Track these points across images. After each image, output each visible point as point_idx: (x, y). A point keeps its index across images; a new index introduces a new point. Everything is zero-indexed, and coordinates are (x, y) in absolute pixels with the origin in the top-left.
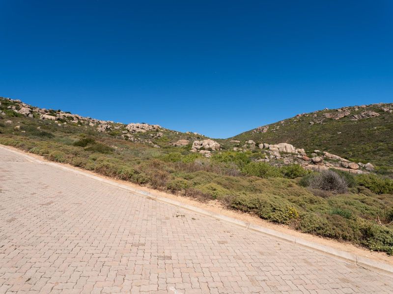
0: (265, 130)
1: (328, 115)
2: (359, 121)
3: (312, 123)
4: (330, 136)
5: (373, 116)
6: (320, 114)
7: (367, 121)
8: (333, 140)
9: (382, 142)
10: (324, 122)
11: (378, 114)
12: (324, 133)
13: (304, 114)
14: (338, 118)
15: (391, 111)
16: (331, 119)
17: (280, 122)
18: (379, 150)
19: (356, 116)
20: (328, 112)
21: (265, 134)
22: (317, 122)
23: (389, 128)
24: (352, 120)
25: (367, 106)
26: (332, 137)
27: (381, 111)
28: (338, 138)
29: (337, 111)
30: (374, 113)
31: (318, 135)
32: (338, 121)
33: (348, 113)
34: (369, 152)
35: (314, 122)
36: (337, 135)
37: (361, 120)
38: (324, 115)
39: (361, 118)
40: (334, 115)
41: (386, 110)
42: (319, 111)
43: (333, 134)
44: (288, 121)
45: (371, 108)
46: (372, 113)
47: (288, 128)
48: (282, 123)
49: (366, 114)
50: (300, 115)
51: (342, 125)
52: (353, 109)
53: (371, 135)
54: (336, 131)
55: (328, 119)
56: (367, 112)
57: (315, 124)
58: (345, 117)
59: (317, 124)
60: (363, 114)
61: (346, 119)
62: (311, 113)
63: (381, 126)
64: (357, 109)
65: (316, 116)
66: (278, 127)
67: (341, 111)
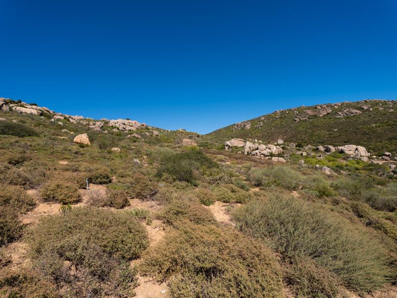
0: (248, 127)
1: (310, 112)
4: (327, 133)
5: (356, 113)
6: (301, 111)
7: (354, 119)
8: (334, 137)
10: (309, 118)
11: (359, 112)
12: (318, 130)
13: (282, 110)
14: (322, 115)
15: (371, 109)
16: (315, 116)
17: (260, 117)
19: (340, 113)
20: (306, 109)
21: (249, 130)
22: (302, 119)
23: (388, 125)
24: (338, 117)
26: (330, 134)
27: (361, 109)
29: (317, 108)
30: (357, 111)
31: (313, 132)
32: (322, 117)
33: (330, 111)
35: (299, 119)
36: (334, 132)
37: (347, 118)
38: (305, 112)
39: (345, 115)
40: (315, 112)
41: (365, 108)
42: (298, 108)
43: (330, 131)
44: (268, 117)
45: (349, 106)
46: (354, 111)
47: (273, 124)
48: (263, 119)
49: (348, 111)
50: (278, 111)
51: (332, 122)
52: (332, 106)
53: (374, 132)
54: (330, 128)
55: (312, 115)
56: (347, 110)
57: (300, 121)
58: (328, 114)
59: (303, 121)
60: (345, 111)
61: (330, 116)
62: (290, 110)
63: (376, 123)
64: (336, 107)
65: (297, 112)
66: (261, 123)
67: (320, 108)
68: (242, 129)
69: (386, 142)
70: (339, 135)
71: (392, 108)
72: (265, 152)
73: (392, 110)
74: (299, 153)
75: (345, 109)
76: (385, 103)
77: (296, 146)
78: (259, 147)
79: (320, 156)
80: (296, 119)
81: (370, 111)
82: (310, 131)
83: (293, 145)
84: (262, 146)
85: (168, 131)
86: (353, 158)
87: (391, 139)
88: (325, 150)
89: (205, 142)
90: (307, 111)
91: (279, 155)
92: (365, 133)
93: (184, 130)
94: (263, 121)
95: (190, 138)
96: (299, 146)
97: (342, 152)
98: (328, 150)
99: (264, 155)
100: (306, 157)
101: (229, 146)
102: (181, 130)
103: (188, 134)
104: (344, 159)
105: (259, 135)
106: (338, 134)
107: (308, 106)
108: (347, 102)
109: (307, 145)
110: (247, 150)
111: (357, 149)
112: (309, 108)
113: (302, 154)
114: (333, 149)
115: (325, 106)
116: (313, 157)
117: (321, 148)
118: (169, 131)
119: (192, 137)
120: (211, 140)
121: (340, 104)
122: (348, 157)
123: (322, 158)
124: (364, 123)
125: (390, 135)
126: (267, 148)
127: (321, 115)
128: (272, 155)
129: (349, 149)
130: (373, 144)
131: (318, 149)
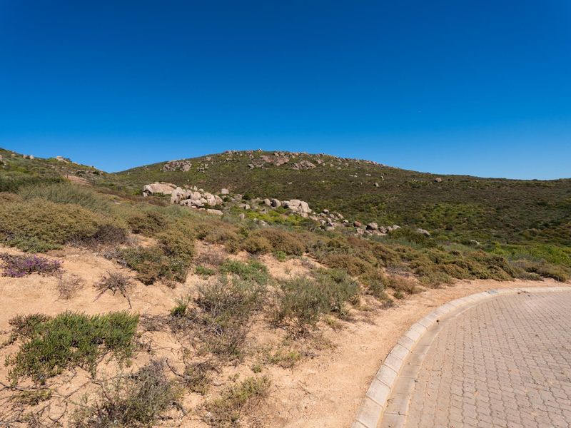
0: (187, 168)
1: (266, 159)
3: (252, 166)
5: (311, 167)
6: (257, 155)
7: (308, 173)
9: (339, 198)
10: (265, 166)
11: (314, 166)
12: (273, 181)
13: (235, 151)
15: (324, 164)
16: (272, 164)
17: (205, 157)
18: (344, 207)
19: (297, 165)
20: (264, 154)
21: (188, 173)
22: (257, 166)
23: (335, 183)
24: (294, 168)
26: (285, 188)
27: (315, 163)
29: (274, 154)
30: (312, 165)
31: (267, 183)
32: (279, 166)
33: (287, 160)
35: (253, 164)
36: (289, 185)
37: (303, 171)
38: (262, 158)
39: (301, 168)
40: (273, 159)
41: (319, 162)
42: (254, 152)
43: (284, 184)
44: (216, 158)
45: (306, 157)
46: (310, 164)
47: (222, 169)
48: (209, 159)
49: (304, 164)
50: (230, 152)
51: (288, 174)
52: (290, 155)
53: (323, 189)
54: (284, 181)
55: (269, 163)
56: (304, 161)
57: (255, 168)
58: (285, 163)
59: (259, 168)
60: (302, 163)
61: (287, 167)
62: (245, 152)
63: (326, 179)
64: (294, 157)
65: (253, 157)
66: (206, 165)
67: (278, 155)
68: (178, 170)
69: (331, 200)
70: (293, 190)
71: (340, 166)
72: (198, 202)
73: (340, 168)
74: (243, 205)
75: (302, 161)
76: (336, 160)
77: (243, 198)
78: (192, 195)
79: (264, 210)
80: (250, 165)
81: (323, 166)
82: (264, 182)
83: (239, 197)
84: (196, 195)
85: (28, 158)
86: (294, 213)
87: (335, 197)
88: (272, 205)
89: (109, 183)
90: (264, 156)
91: (217, 207)
92: (315, 190)
93: (68, 160)
94: (209, 163)
95: (78, 174)
96: (246, 198)
97: (286, 207)
98: (274, 204)
99: (197, 206)
100: (249, 211)
101: (150, 192)
102: (59, 160)
103: (75, 167)
104: (287, 214)
105: (202, 181)
106: (291, 188)
107: (265, 150)
108: (305, 153)
109: (256, 198)
110: (174, 198)
111: (300, 205)
112: (266, 154)
113: (245, 208)
114: (279, 203)
115: (283, 154)
116: (257, 211)
117: (268, 202)
118: (32, 157)
119: (83, 172)
120: (121, 181)
121: (297, 154)
122: (290, 213)
123: (265, 212)
124: (316, 179)
125: (335, 193)
126: (202, 197)
127: (278, 165)
128: (207, 206)
129: (294, 204)
130: (320, 201)
131: (264, 202)
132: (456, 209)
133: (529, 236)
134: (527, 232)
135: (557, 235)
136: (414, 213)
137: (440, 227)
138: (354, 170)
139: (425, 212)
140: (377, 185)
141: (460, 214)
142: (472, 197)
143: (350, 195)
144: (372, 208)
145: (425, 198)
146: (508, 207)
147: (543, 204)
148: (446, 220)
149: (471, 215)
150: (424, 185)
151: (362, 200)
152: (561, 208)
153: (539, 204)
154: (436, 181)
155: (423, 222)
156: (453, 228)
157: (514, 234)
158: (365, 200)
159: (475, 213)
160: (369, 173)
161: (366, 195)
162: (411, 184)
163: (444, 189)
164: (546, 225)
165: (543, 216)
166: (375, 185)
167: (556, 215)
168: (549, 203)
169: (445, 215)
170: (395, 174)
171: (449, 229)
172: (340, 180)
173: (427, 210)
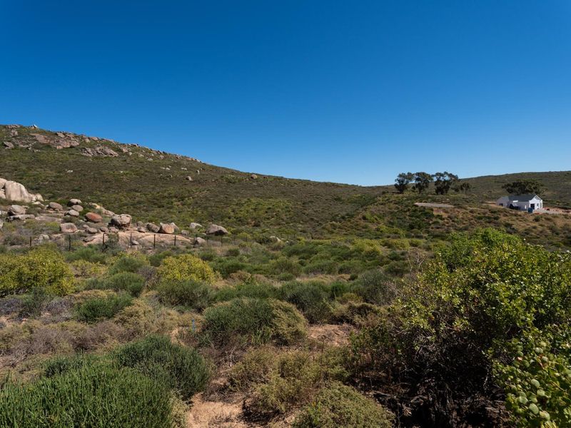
1: (41, 139)
2: (94, 158)
3: (11, 145)
4: (55, 174)
5: (111, 154)
6: (24, 133)
7: (105, 161)
8: (61, 182)
9: (137, 191)
10: (35, 147)
11: (115, 154)
12: (41, 168)
14: (61, 147)
16: (48, 146)
18: (139, 203)
19: (89, 150)
20: (39, 133)
22: (22, 146)
23: (137, 175)
24: (85, 154)
25: (99, 140)
26: (57, 177)
27: (119, 151)
28: (71, 180)
29: (57, 134)
30: (112, 152)
31: (29, 169)
32: (59, 150)
33: (76, 143)
34: (126, 205)
35: (13, 143)
36: (67, 174)
37: (97, 158)
38: (32, 136)
39: (96, 155)
40: (51, 139)
41: (125, 150)
42: (21, 127)
43: (60, 172)
45: (106, 143)
49: (102, 150)
51: (71, 160)
52: (82, 138)
53: (118, 180)
54: (62, 168)
55: (44, 144)
56: (101, 147)
57: (16, 147)
58: (71, 147)
59: (22, 149)
60: (98, 149)
61: (73, 151)
62: (4, 126)
63: (126, 170)
64: (88, 141)
65: (16, 133)
67: (63, 136)
71: (152, 157)
73: (151, 160)
75: (99, 146)
76: (150, 151)
80: (7, 143)
81: (128, 155)
82: (24, 167)
87: (131, 190)
90: (37, 135)
92: (106, 181)
107: (46, 129)
112: (42, 132)
115: (71, 136)
121: (96, 139)
124: (113, 168)
125: (133, 186)
127: (59, 147)
132: (266, 204)
133: (331, 230)
134: (328, 225)
135: (352, 228)
136: (223, 208)
137: (248, 224)
138: (168, 163)
139: (234, 207)
140: (190, 179)
141: (270, 208)
142: (283, 193)
143: (153, 188)
144: (175, 203)
145: (238, 192)
146: (312, 202)
147: (338, 199)
148: (255, 215)
149: (280, 210)
150: (240, 181)
151: (166, 194)
152: (351, 202)
153: (335, 199)
154: (252, 178)
155: (229, 218)
156: (261, 224)
157: (318, 228)
158: (170, 194)
159: (284, 207)
160: (186, 167)
161: (172, 189)
162: (227, 179)
163: (259, 186)
164: (343, 218)
165: (341, 210)
166: (187, 179)
167: (349, 208)
168: (343, 199)
169: (255, 210)
170: (214, 170)
171: (257, 225)
172: (146, 171)
173: (237, 204)
